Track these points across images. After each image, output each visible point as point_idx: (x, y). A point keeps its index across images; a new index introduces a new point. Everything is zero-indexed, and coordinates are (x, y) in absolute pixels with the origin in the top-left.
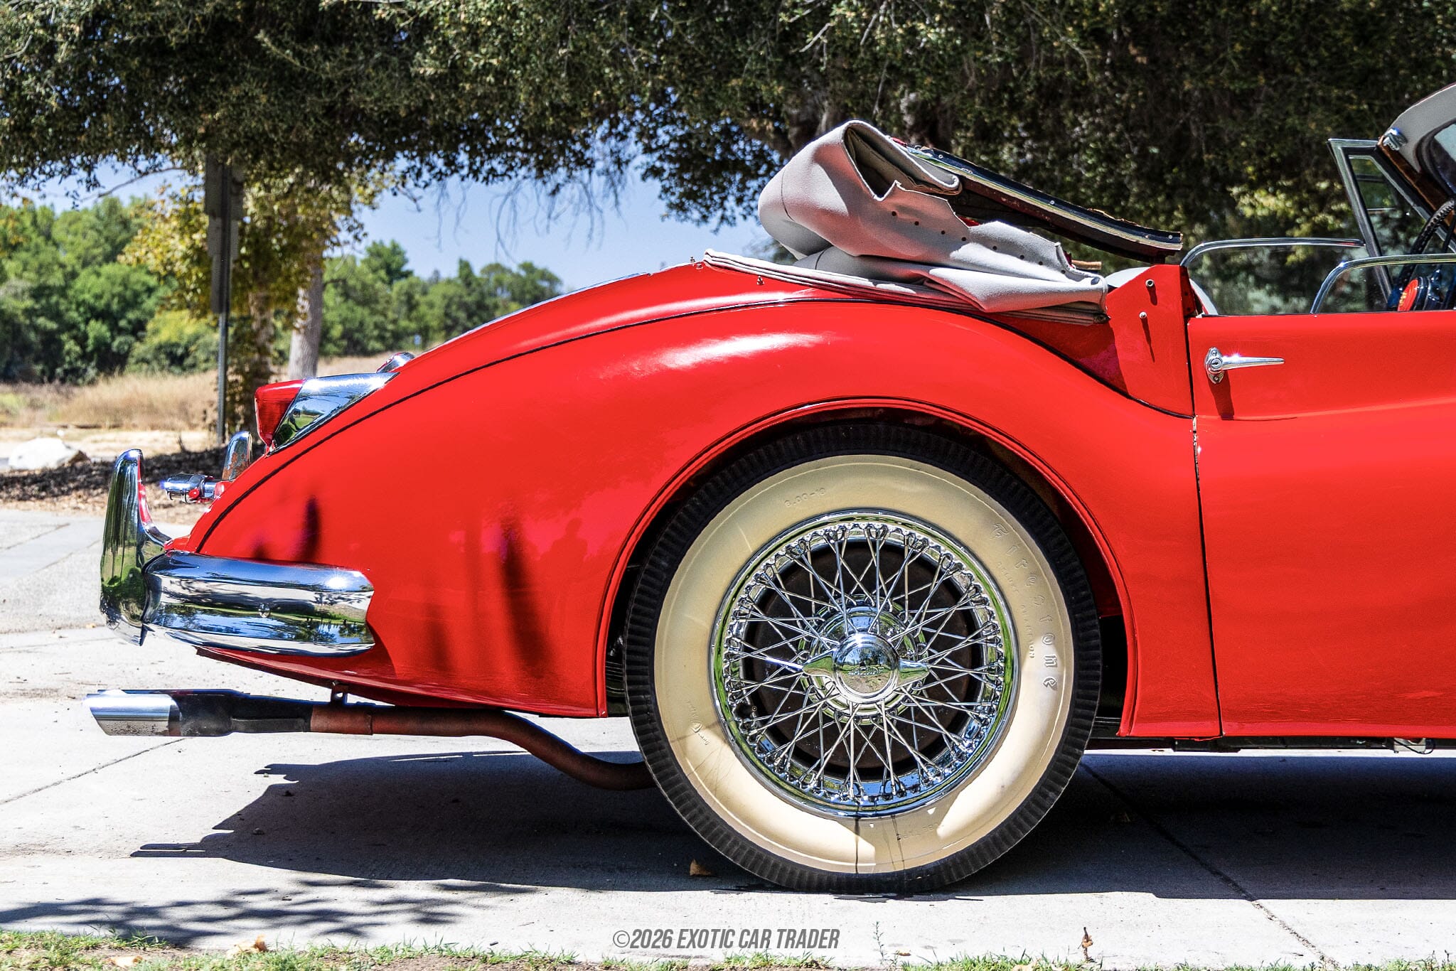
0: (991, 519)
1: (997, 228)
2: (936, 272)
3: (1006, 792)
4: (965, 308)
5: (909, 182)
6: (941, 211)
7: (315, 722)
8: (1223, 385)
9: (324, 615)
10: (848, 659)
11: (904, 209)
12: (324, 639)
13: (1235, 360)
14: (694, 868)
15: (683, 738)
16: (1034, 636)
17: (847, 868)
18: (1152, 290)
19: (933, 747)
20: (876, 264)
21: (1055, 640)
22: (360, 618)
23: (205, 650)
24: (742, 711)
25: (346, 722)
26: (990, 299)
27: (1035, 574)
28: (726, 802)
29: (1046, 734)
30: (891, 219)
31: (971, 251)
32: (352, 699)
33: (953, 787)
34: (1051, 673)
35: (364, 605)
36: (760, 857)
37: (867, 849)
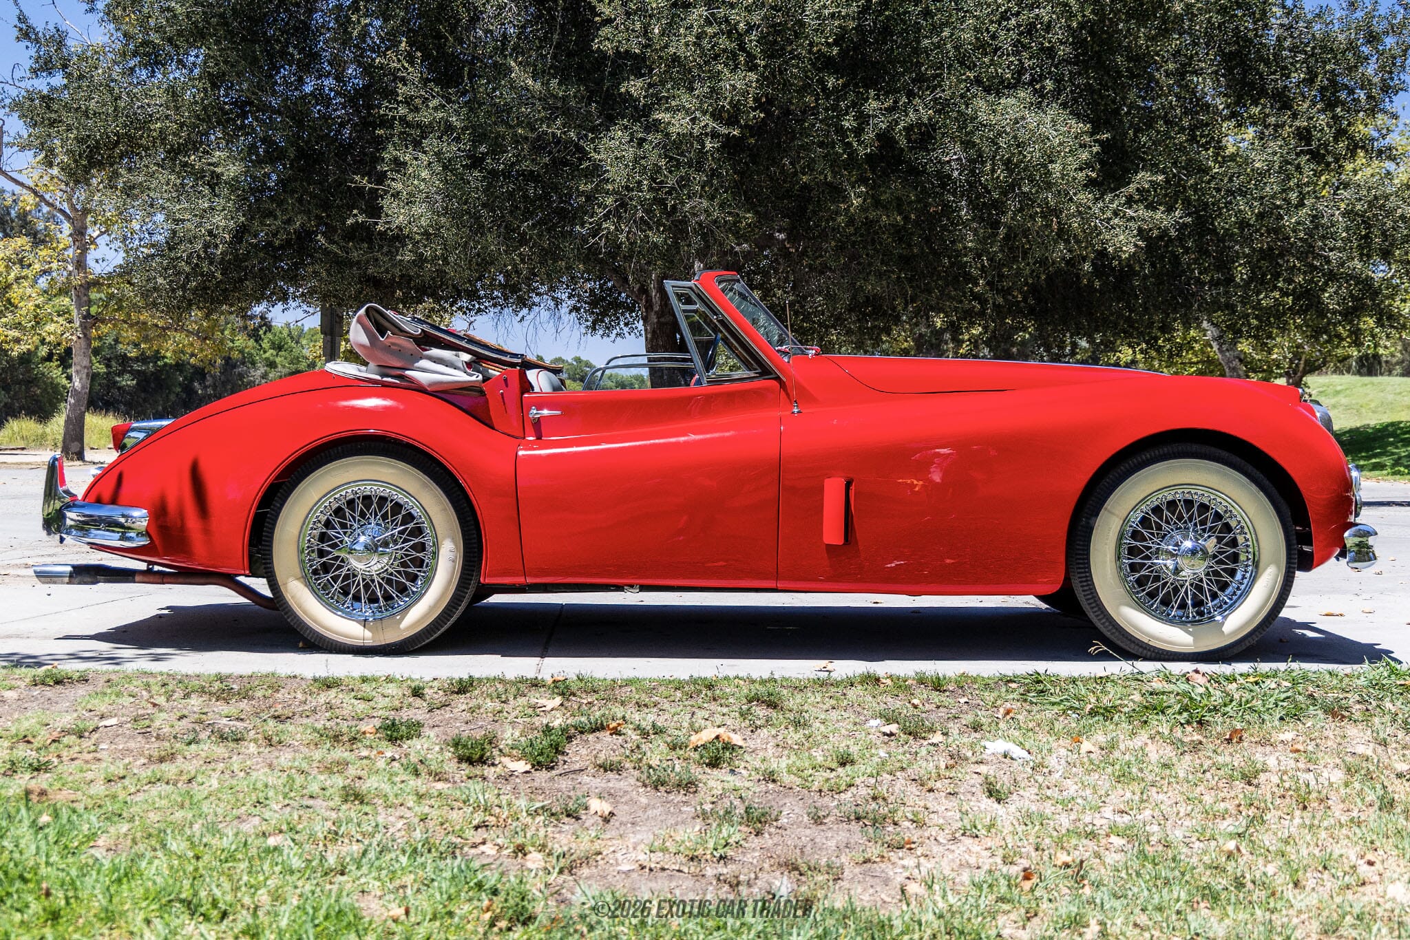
0: (425, 485)
1: (435, 352)
2: (408, 373)
3: (432, 609)
4: (420, 389)
5: (396, 331)
6: (410, 345)
7: (137, 578)
8: (537, 424)
9: (129, 528)
10: (356, 547)
11: (393, 344)
12: (129, 539)
13: (546, 412)
14: (301, 645)
15: (285, 584)
16: (444, 539)
17: (359, 643)
18: (506, 380)
19: (403, 590)
20: (384, 369)
21: (454, 540)
22: (144, 529)
23: (93, 546)
24: (315, 572)
25: (151, 578)
26: (430, 385)
27: (445, 510)
28: (305, 612)
29: (450, 582)
30: (387, 349)
31: (424, 363)
32: (156, 568)
33: (408, 607)
34: (452, 555)
35: (145, 524)
36: (321, 638)
37: (368, 634)
